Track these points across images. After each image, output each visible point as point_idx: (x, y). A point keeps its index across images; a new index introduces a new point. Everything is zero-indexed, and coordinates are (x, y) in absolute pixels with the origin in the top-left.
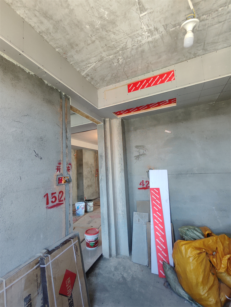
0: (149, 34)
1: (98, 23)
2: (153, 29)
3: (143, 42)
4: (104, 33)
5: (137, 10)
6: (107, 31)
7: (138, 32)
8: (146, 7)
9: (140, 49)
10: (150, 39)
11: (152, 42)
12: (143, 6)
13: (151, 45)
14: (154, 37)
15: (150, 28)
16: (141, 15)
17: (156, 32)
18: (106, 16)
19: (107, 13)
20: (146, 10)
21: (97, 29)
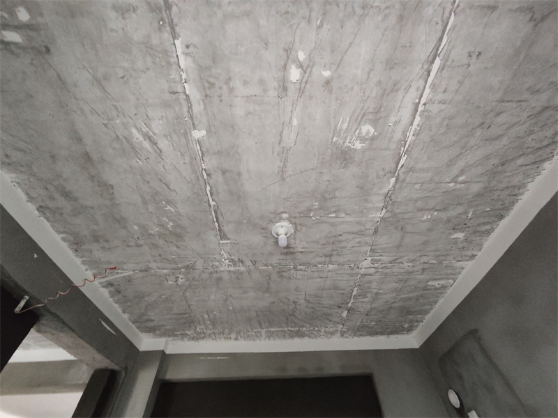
0: (230, 263)
1: (155, 230)
2: (237, 260)
3: (222, 269)
4: (161, 242)
5: (216, 235)
6: (166, 241)
7: (214, 256)
8: (229, 236)
9: (215, 275)
10: (232, 269)
11: (234, 273)
12: (225, 234)
13: (232, 275)
14: (238, 268)
15: (233, 257)
16: (221, 242)
17: (241, 264)
18: (169, 226)
19: (172, 224)
20: (228, 239)
21: (151, 234)
